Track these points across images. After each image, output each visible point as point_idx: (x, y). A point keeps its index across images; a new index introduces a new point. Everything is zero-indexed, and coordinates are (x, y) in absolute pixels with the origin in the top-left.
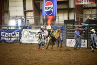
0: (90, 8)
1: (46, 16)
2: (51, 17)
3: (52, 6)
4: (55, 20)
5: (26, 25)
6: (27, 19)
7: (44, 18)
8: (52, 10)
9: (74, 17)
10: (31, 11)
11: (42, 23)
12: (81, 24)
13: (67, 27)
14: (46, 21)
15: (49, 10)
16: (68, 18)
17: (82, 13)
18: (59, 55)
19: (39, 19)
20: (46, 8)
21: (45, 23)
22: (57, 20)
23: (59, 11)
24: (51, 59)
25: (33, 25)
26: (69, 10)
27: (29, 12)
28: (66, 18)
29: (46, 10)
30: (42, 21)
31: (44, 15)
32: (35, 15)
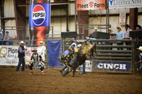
0: (99, 15)
1: (35, 26)
2: (41, 28)
4: (48, 33)
6: (6, 31)
7: (32, 29)
8: (44, 18)
9: (76, 28)
10: (12, 19)
11: (29, 36)
13: (65, 42)
14: (34, 33)
16: (68, 30)
17: (87, 22)
18: (53, 83)
19: (25, 31)
21: (33, 37)
22: (50, 33)
23: (54, 19)
25: (15, 39)
26: (69, 18)
27: (10, 21)
28: (64, 30)
30: (28, 34)
31: (32, 25)
32: (18, 24)
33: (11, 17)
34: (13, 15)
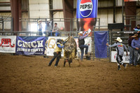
1: (82, 18)
2: (88, 20)
3: (91, 3)
4: (95, 24)
5: (53, 31)
6: (54, 22)
7: (79, 20)
8: (91, 9)
9: (123, 19)
10: (60, 11)
11: (76, 28)
12: (132, 30)
13: (112, 34)
14: (81, 25)
15: (87, 9)
16: (114, 21)
17: (135, 14)
18: (100, 74)
19: (72, 22)
20: (82, 7)
21: (80, 28)
22: (97, 24)
23: (101, 10)
24: (89, 80)
25: (63, 30)
26: (115, 10)
27: (58, 12)
28: (111, 21)
29: (82, 10)
30: (75, 25)
31: (79, 16)
32: (66, 16)
33: (59, 8)
34: (61, 7)
